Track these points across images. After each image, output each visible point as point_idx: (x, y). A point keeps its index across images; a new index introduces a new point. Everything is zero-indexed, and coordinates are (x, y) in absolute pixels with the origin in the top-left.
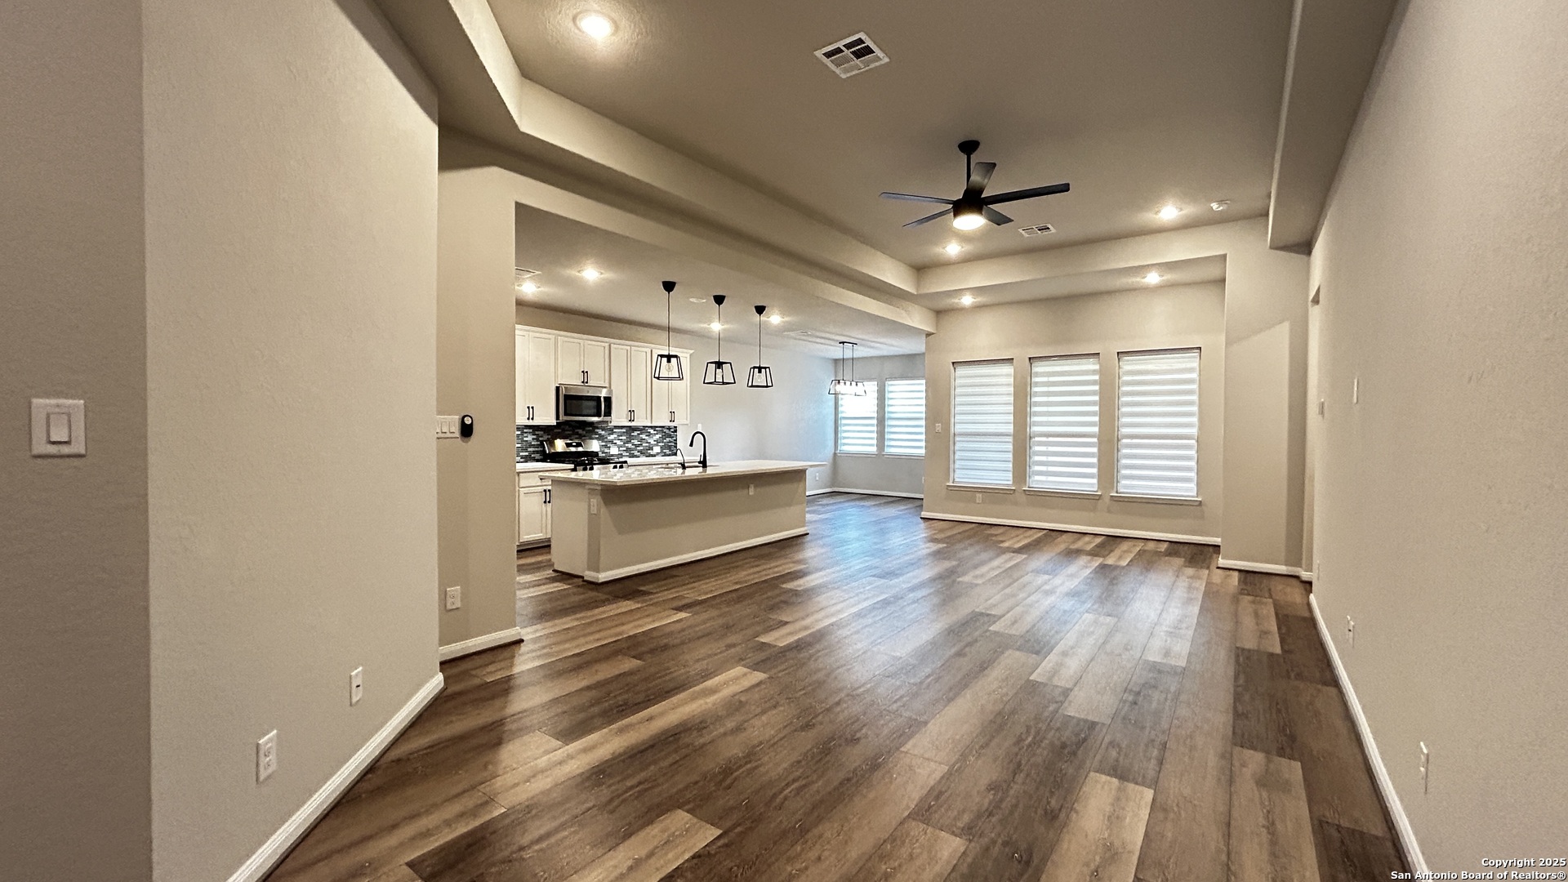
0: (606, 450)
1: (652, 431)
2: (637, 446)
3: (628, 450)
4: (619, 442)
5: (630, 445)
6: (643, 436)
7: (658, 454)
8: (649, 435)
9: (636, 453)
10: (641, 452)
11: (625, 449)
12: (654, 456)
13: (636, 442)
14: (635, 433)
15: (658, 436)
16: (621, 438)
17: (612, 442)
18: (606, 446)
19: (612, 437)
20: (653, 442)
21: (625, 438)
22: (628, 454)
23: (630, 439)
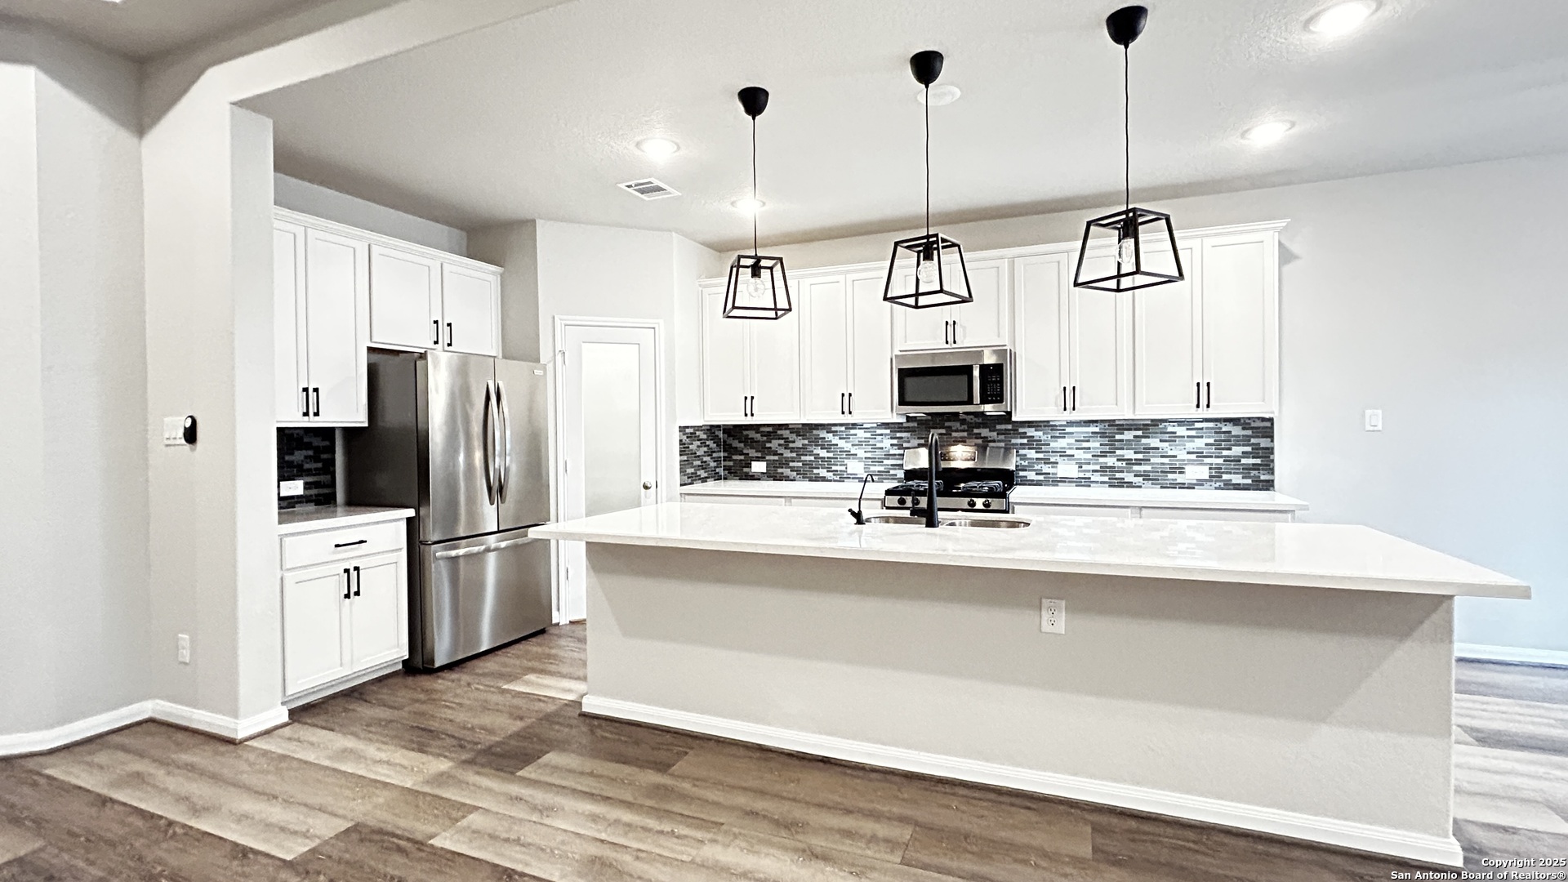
0: (1046, 469)
2: (1129, 462)
3: (1104, 469)
4: (1079, 454)
5: (1111, 461)
6: (1154, 442)
7: (1201, 483)
8: (1173, 438)
9: (1129, 477)
10: (1146, 476)
11: (1097, 467)
12: (1191, 487)
13: (1129, 454)
14: (1128, 435)
15: (1200, 443)
16: (1085, 445)
18: (1047, 462)
20: (1182, 455)
21: (1096, 445)
22: (1106, 479)
23: (1112, 447)
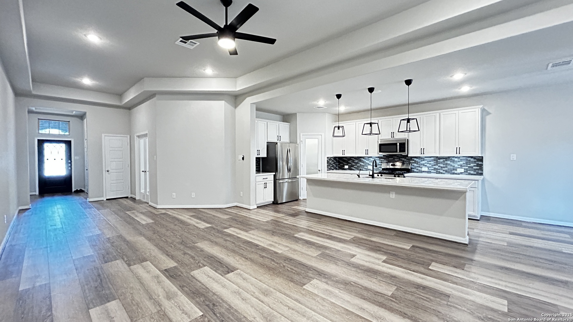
0: (419, 169)
1: (456, 159)
2: (442, 167)
3: (435, 169)
4: (428, 165)
5: (437, 167)
6: (449, 162)
7: (461, 173)
8: (454, 161)
9: (441, 171)
10: (446, 171)
11: (433, 169)
12: (459, 174)
13: (442, 165)
14: (442, 160)
15: (461, 163)
16: (430, 163)
17: (424, 165)
18: (419, 167)
19: (423, 162)
20: (456, 166)
21: (433, 163)
22: (435, 172)
23: (437, 163)
